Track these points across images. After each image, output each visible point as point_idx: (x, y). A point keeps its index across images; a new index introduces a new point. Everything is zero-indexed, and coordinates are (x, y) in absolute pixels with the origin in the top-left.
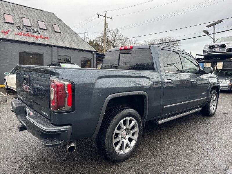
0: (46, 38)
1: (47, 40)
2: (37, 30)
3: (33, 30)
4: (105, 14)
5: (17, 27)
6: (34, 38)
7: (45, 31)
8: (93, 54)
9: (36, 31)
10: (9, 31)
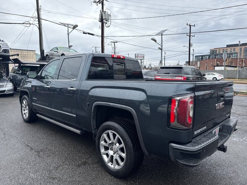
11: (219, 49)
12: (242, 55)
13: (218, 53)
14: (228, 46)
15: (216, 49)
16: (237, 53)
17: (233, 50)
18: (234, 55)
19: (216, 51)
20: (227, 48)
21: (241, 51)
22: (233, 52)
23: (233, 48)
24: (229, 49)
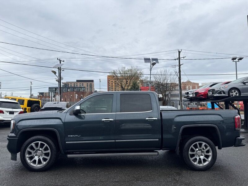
11: (70, 83)
12: (89, 89)
13: (69, 86)
14: (78, 81)
15: (68, 83)
16: (85, 87)
17: (81, 85)
18: (82, 89)
19: (68, 84)
20: (77, 83)
21: (87, 86)
22: (82, 86)
23: (82, 83)
24: (79, 83)
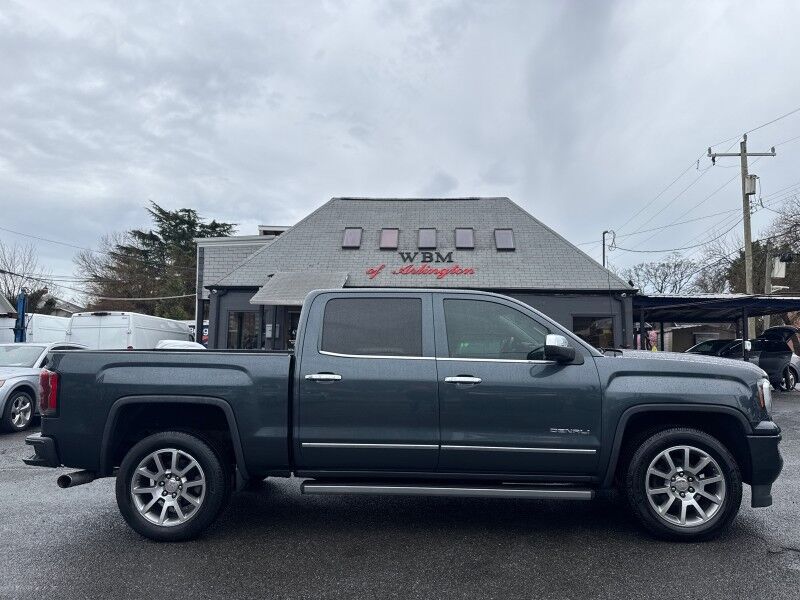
0: (466, 272)
1: (468, 276)
2: (449, 255)
3: (439, 255)
4: (743, 145)
5: (402, 254)
6: (435, 276)
7: (470, 252)
8: (620, 301)
9: (444, 257)
10: (383, 266)
